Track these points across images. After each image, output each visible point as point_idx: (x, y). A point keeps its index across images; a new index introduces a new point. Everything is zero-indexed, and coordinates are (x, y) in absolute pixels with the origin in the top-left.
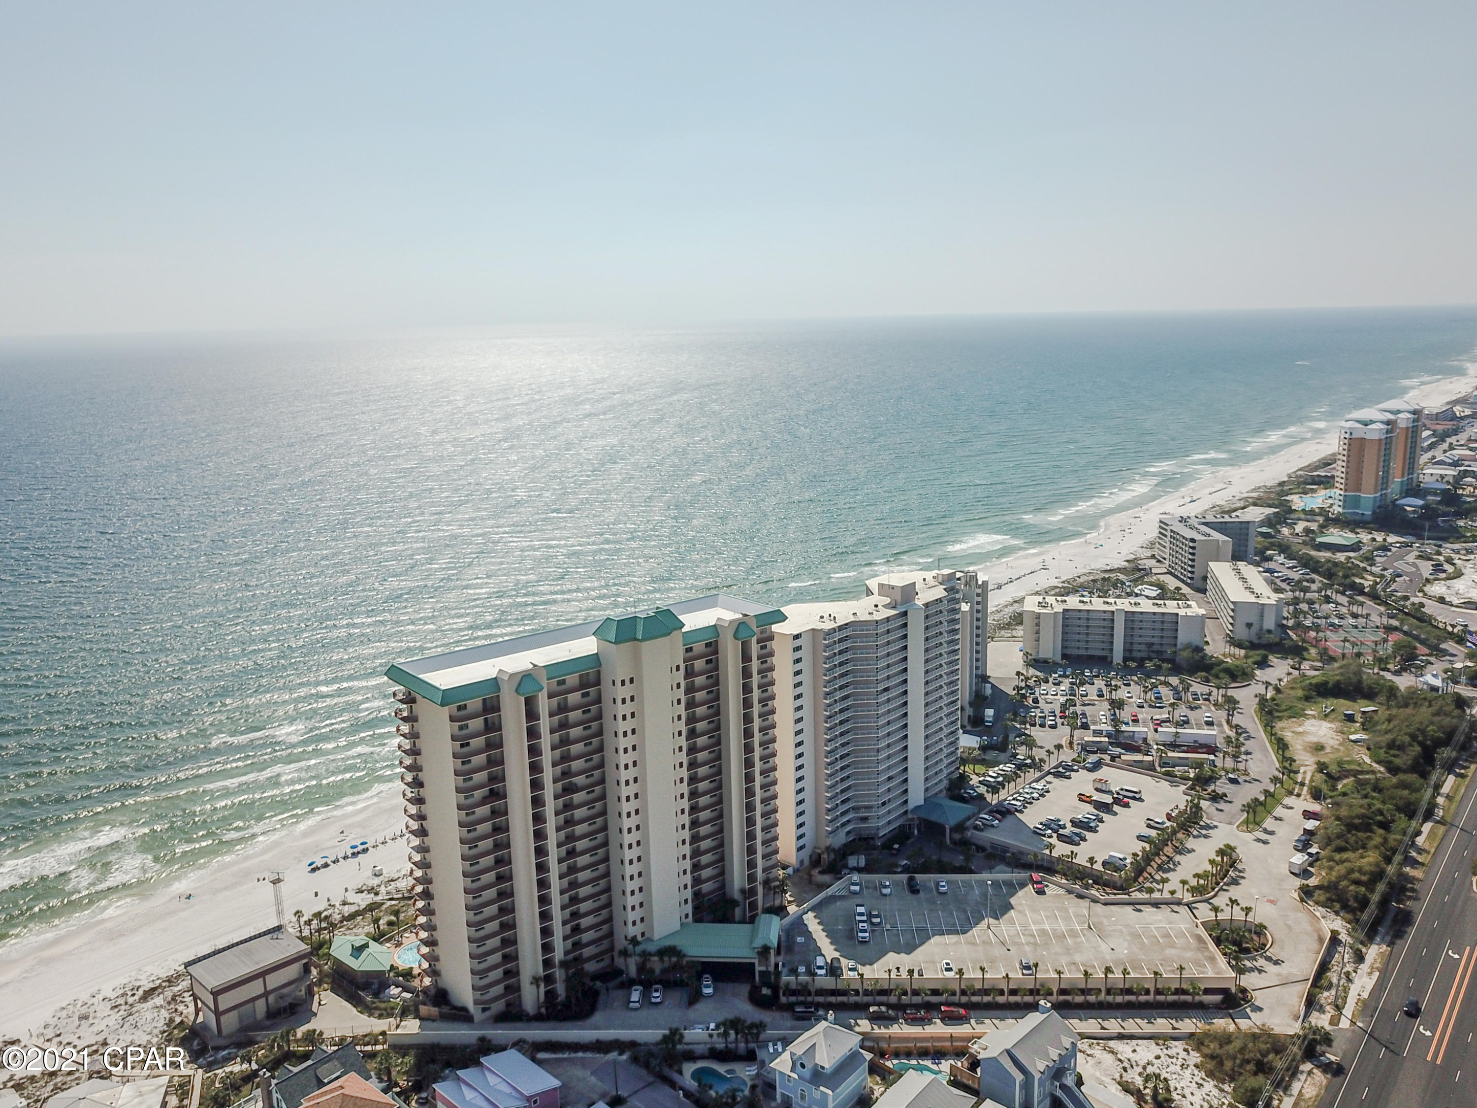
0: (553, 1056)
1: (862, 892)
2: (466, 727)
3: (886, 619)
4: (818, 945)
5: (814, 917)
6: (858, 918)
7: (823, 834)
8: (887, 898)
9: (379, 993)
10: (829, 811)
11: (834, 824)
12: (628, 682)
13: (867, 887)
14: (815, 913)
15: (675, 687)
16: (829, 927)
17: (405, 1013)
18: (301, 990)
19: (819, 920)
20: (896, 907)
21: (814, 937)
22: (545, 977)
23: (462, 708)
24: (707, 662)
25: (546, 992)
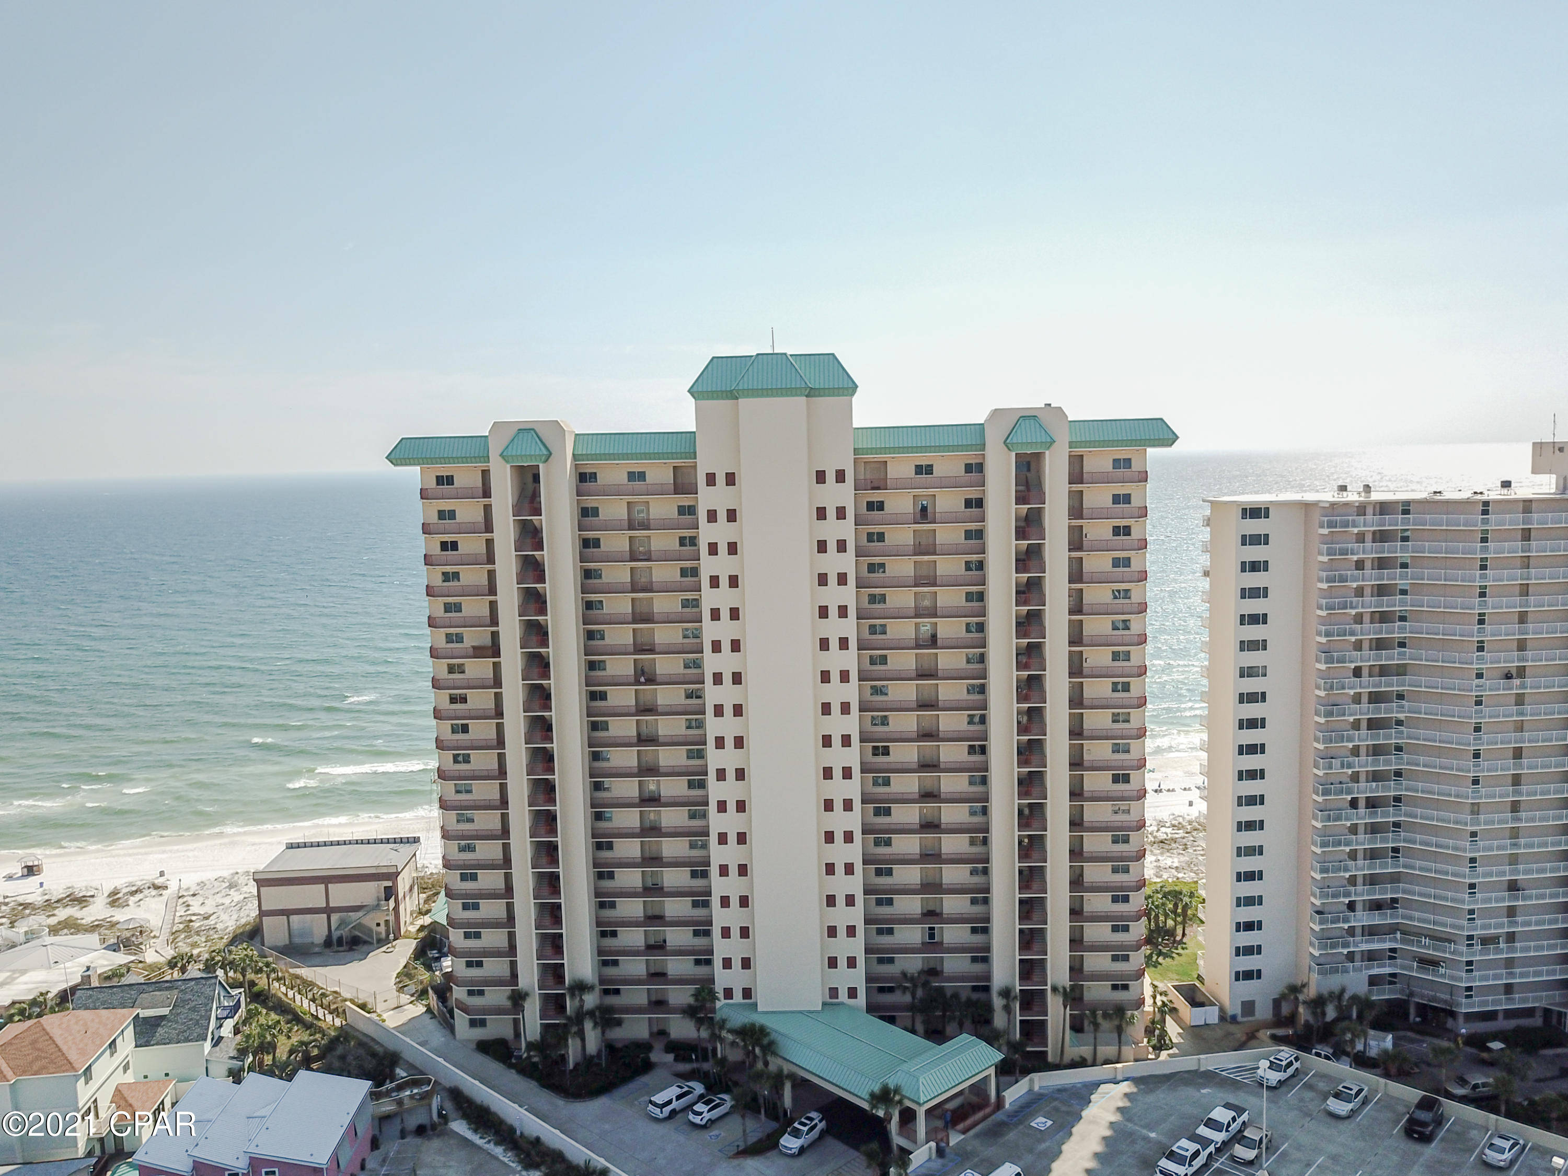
0: (469, 1135)
1: (1284, 1089)
2: (452, 515)
3: (1521, 505)
4: (1064, 1147)
5: (1126, 1095)
6: (1203, 1131)
7: (1307, 961)
8: (1333, 1122)
9: (438, 959)
10: (1318, 912)
11: (1333, 946)
12: (721, 479)
13: (1309, 1086)
14: (1135, 1090)
15: (831, 513)
16: (1130, 1125)
17: (423, 994)
18: (378, 925)
19: (1128, 1104)
20: (1332, 1149)
21: (1074, 1130)
22: (546, 999)
23: (445, 480)
24: (968, 503)
25: (545, 1027)
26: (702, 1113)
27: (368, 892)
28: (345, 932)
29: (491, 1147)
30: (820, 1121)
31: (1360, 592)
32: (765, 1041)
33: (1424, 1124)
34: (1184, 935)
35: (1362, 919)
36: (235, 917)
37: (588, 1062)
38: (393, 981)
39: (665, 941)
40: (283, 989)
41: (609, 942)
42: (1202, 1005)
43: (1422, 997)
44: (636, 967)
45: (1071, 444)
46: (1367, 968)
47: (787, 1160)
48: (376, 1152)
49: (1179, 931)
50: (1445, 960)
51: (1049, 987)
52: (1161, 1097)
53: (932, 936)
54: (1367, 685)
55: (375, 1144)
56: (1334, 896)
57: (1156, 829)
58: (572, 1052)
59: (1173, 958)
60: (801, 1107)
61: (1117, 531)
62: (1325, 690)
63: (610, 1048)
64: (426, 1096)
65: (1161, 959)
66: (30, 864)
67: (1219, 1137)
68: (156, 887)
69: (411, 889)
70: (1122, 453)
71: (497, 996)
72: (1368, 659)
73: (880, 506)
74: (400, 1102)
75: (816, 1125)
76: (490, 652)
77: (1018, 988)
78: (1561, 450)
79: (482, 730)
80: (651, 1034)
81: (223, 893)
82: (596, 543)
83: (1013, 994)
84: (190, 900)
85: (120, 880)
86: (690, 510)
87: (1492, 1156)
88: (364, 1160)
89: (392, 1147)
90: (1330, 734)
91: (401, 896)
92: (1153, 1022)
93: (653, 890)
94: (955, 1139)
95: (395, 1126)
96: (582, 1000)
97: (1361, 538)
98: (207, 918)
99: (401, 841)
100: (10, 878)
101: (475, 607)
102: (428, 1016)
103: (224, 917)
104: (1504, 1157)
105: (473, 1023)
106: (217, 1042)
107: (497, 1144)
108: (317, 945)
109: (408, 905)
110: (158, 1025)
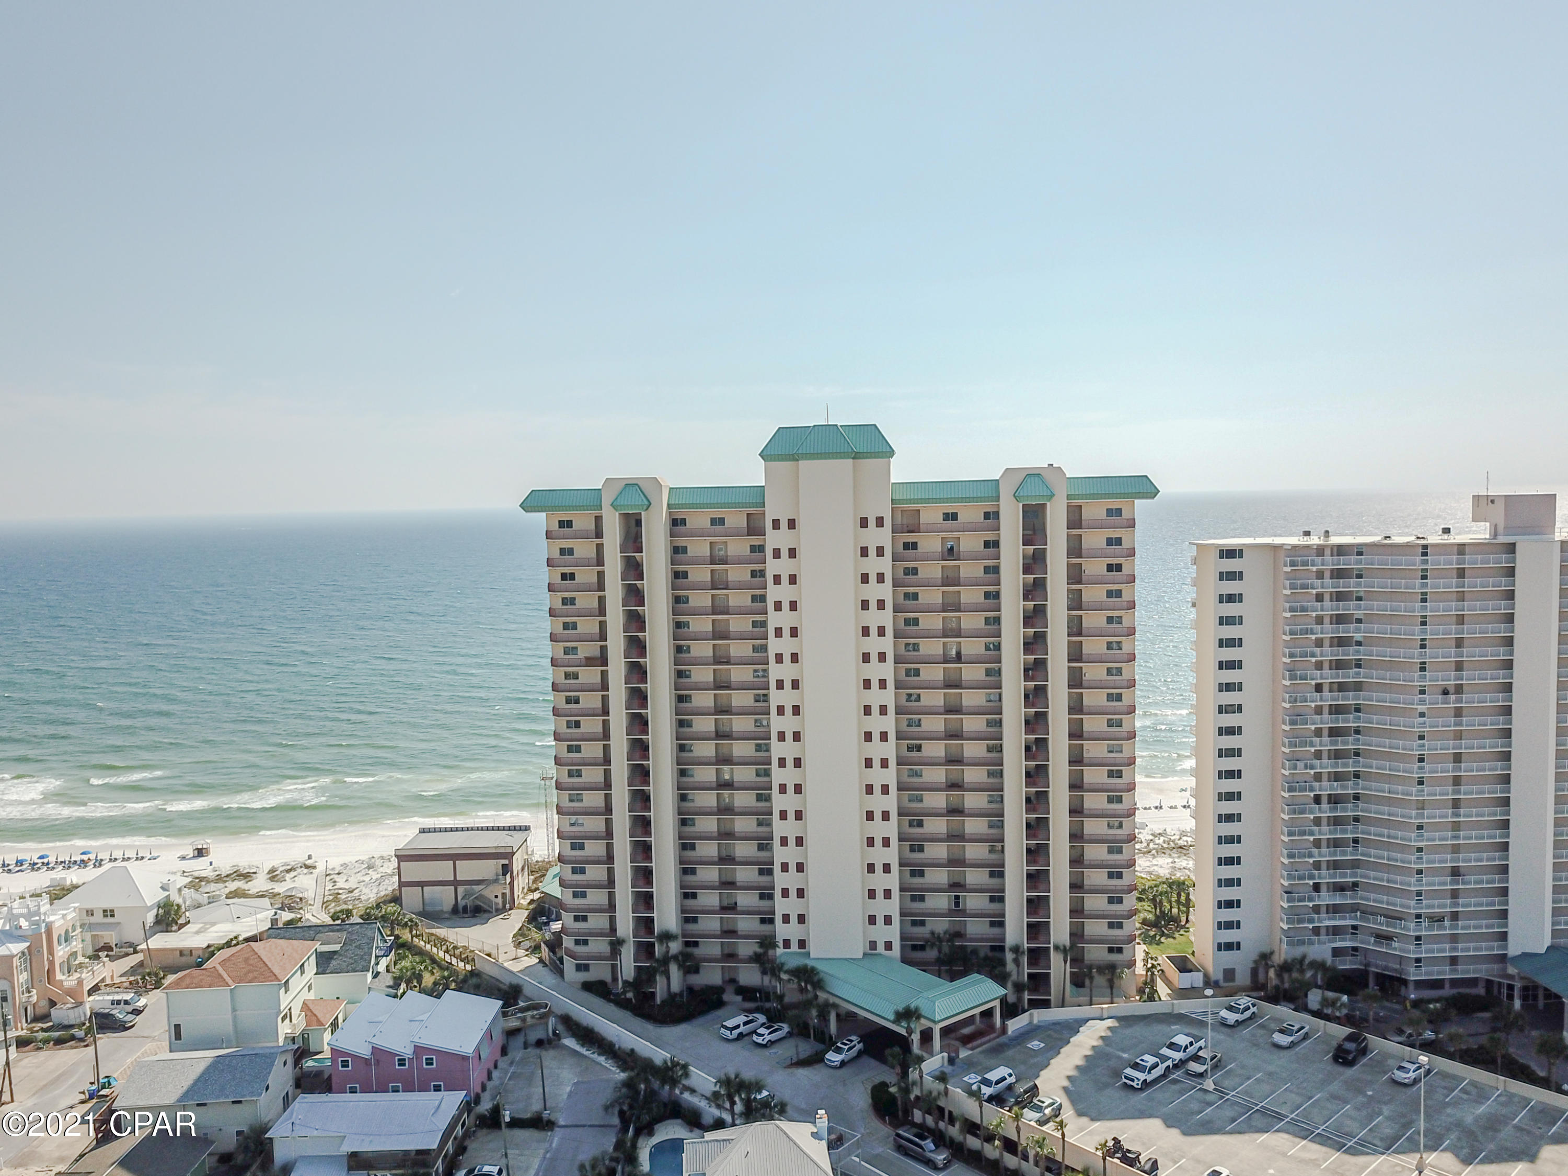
0: (578, 1048)
1: (1241, 1027)
2: (571, 552)
3: (1455, 548)
4: (1052, 1061)
5: (1109, 1028)
6: (1165, 1051)
7: (1278, 935)
8: (1275, 1050)
9: (547, 924)
10: (1286, 892)
11: (1300, 921)
12: (784, 524)
13: (1262, 1026)
14: (1117, 1025)
15: (872, 552)
16: (1108, 1048)
17: (536, 949)
18: (496, 897)
19: (1109, 1034)
20: (1271, 1068)
21: (1062, 1050)
22: (639, 945)
23: (565, 524)
24: (987, 544)
25: (638, 969)
26: (763, 1035)
27: (488, 869)
28: (469, 902)
29: (595, 1056)
30: (859, 1043)
31: (1319, 620)
32: (816, 979)
33: (1348, 1052)
34: (1187, 921)
35: (1326, 898)
36: (375, 890)
37: (672, 997)
38: (511, 940)
39: (736, 903)
40: (422, 943)
41: (690, 903)
42: (1190, 971)
43: (1377, 967)
44: (710, 923)
45: (1069, 497)
46: (1331, 941)
47: (831, 1071)
48: (505, 1058)
49: (1184, 919)
50: (1397, 935)
51: (1052, 946)
52: (1138, 1030)
53: (957, 904)
54: (1328, 699)
55: (504, 1051)
56: (1300, 878)
57: (1178, 837)
58: (660, 989)
59: (1174, 938)
60: (843, 1033)
61: (1110, 568)
62: (1290, 702)
63: (690, 989)
64: (544, 1017)
65: (1163, 939)
66: (200, 847)
67: (1178, 1056)
68: (307, 867)
69: (523, 869)
70: (1115, 504)
71: (599, 946)
72: (1328, 677)
73: (914, 546)
74: (523, 1020)
75: (854, 1046)
76: (599, 662)
77: (1026, 945)
78: (1492, 502)
79: (591, 725)
80: (724, 982)
81: (363, 872)
82: (685, 575)
83: (1021, 950)
84: (336, 877)
85: (277, 861)
86: (761, 549)
87: (1400, 1076)
88: (496, 1062)
89: (517, 1053)
90: (1296, 740)
91: (515, 873)
92: (1146, 983)
93: (726, 859)
94: (964, 1053)
95: (520, 1039)
96: (668, 947)
97: (1320, 575)
98: (351, 892)
99: (515, 829)
100: (183, 858)
101: (588, 626)
102: (541, 965)
103: (365, 891)
104: (1408, 1076)
105: (579, 968)
106: (376, 975)
107: (599, 1054)
108: (446, 912)
109: (522, 881)
110: (332, 958)
